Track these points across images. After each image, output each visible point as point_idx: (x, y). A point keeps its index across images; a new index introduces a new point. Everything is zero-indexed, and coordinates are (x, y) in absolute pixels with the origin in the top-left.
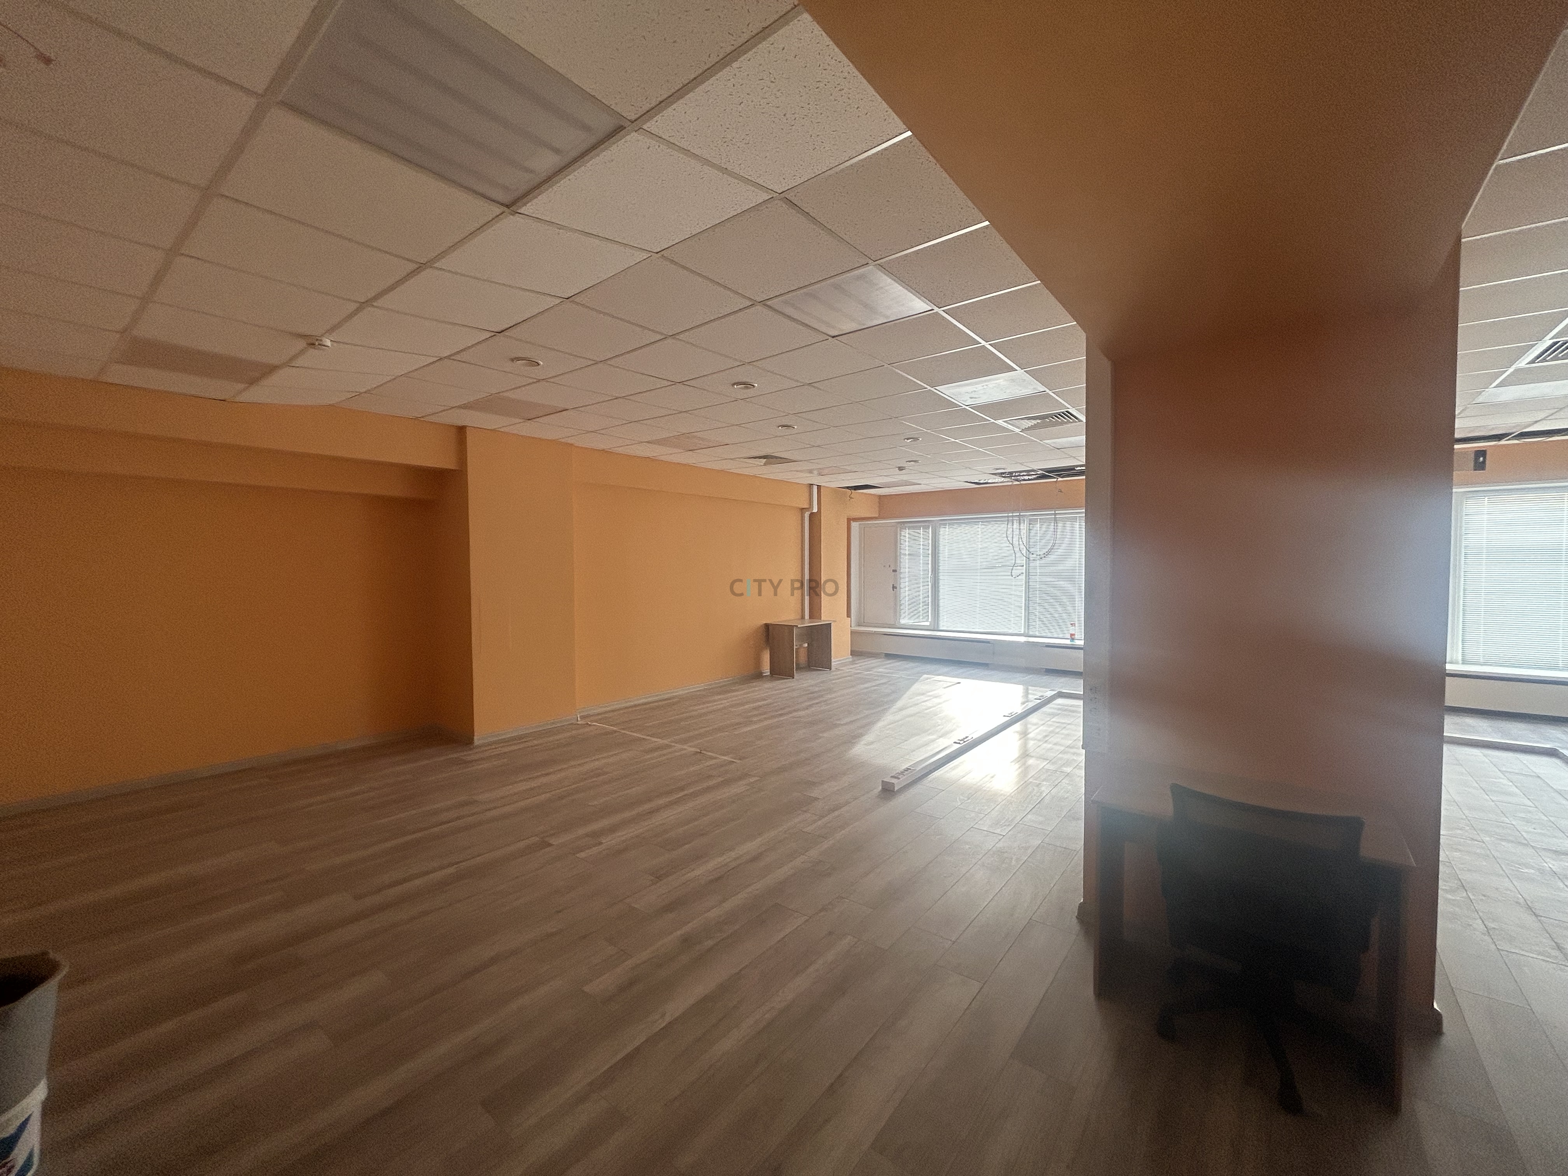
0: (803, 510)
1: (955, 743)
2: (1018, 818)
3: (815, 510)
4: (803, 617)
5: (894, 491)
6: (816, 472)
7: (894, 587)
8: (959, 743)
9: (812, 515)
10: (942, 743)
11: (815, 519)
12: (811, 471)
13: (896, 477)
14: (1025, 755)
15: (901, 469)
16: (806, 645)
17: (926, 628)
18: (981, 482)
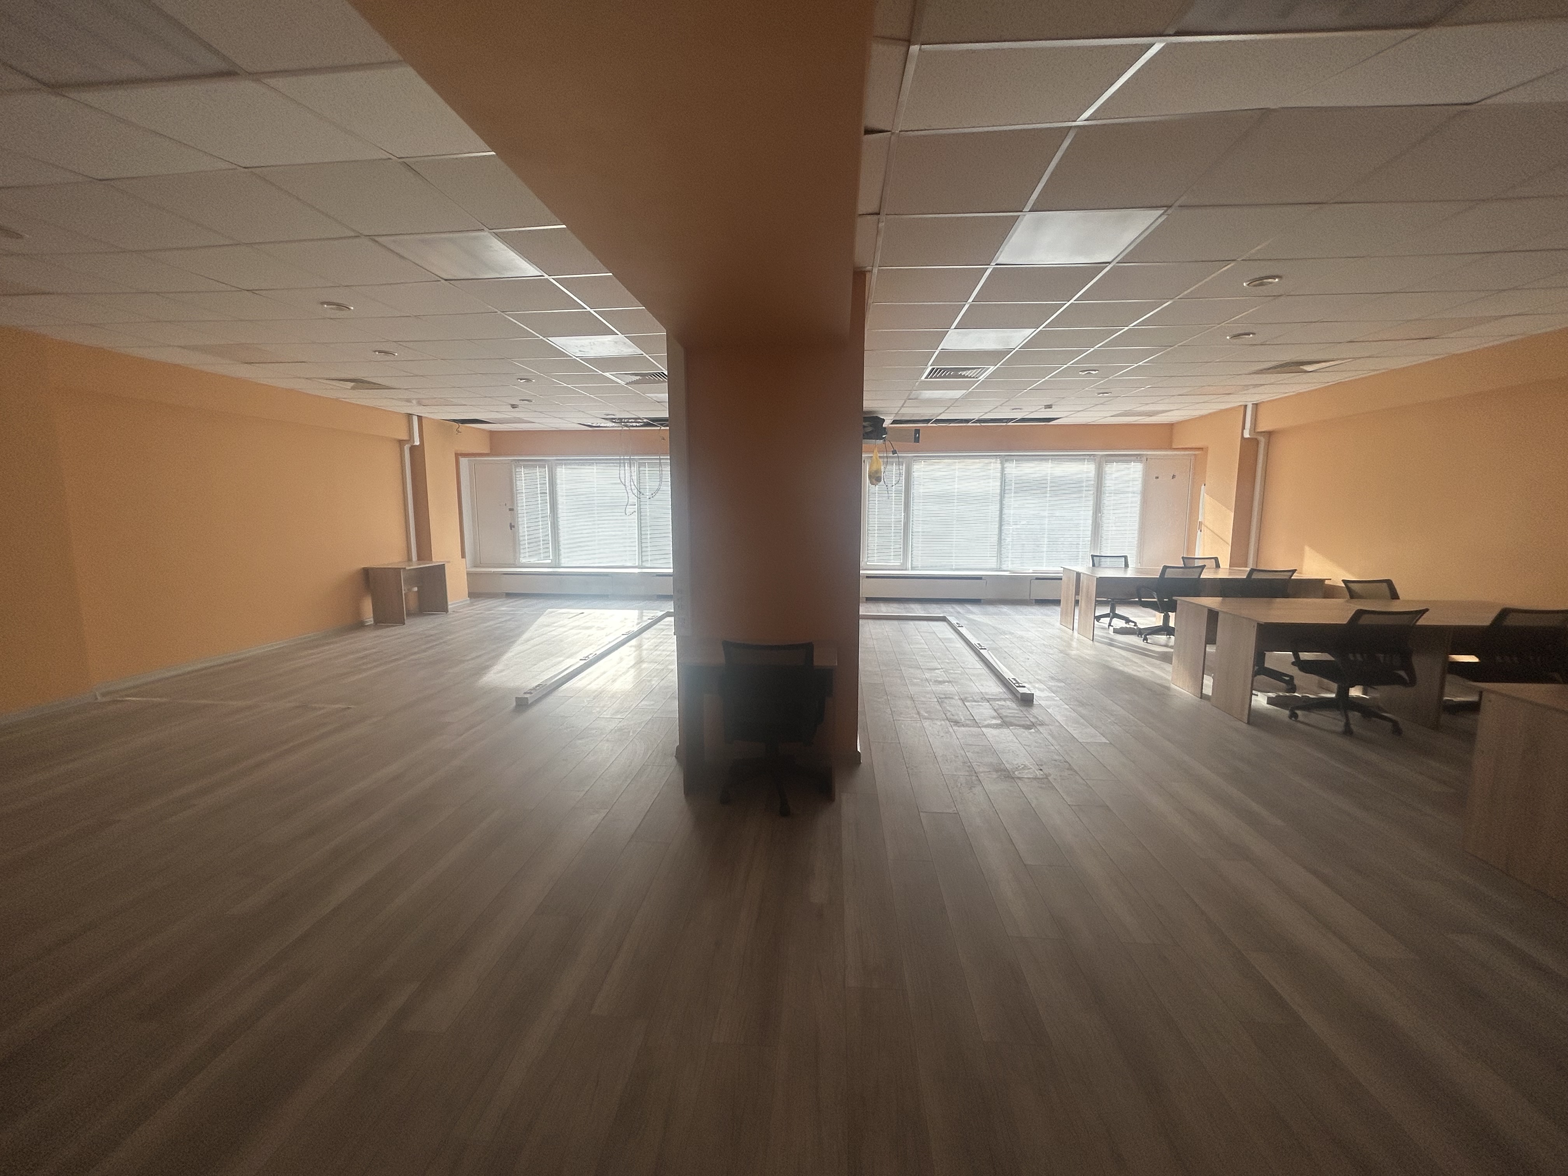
0: (401, 443)
1: (581, 660)
2: (634, 706)
3: (417, 443)
4: (410, 559)
5: (508, 427)
6: (414, 402)
7: (512, 526)
8: (585, 660)
9: (413, 449)
10: (569, 662)
11: (417, 454)
12: (408, 400)
13: (509, 413)
14: (640, 661)
15: (514, 406)
16: (416, 589)
17: (547, 565)
18: (594, 425)
